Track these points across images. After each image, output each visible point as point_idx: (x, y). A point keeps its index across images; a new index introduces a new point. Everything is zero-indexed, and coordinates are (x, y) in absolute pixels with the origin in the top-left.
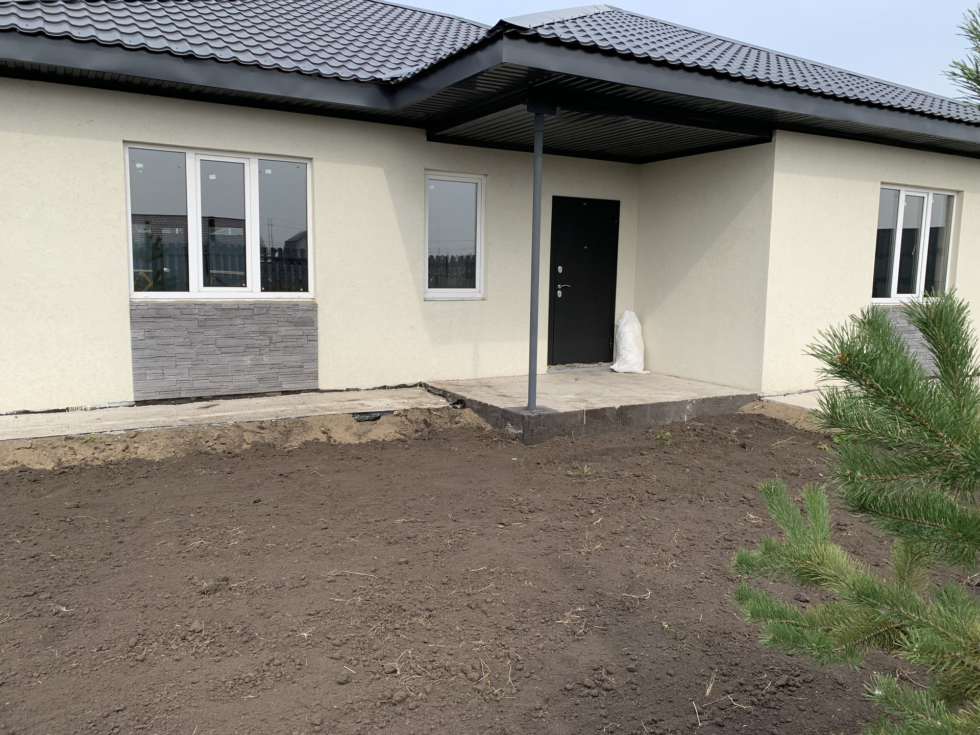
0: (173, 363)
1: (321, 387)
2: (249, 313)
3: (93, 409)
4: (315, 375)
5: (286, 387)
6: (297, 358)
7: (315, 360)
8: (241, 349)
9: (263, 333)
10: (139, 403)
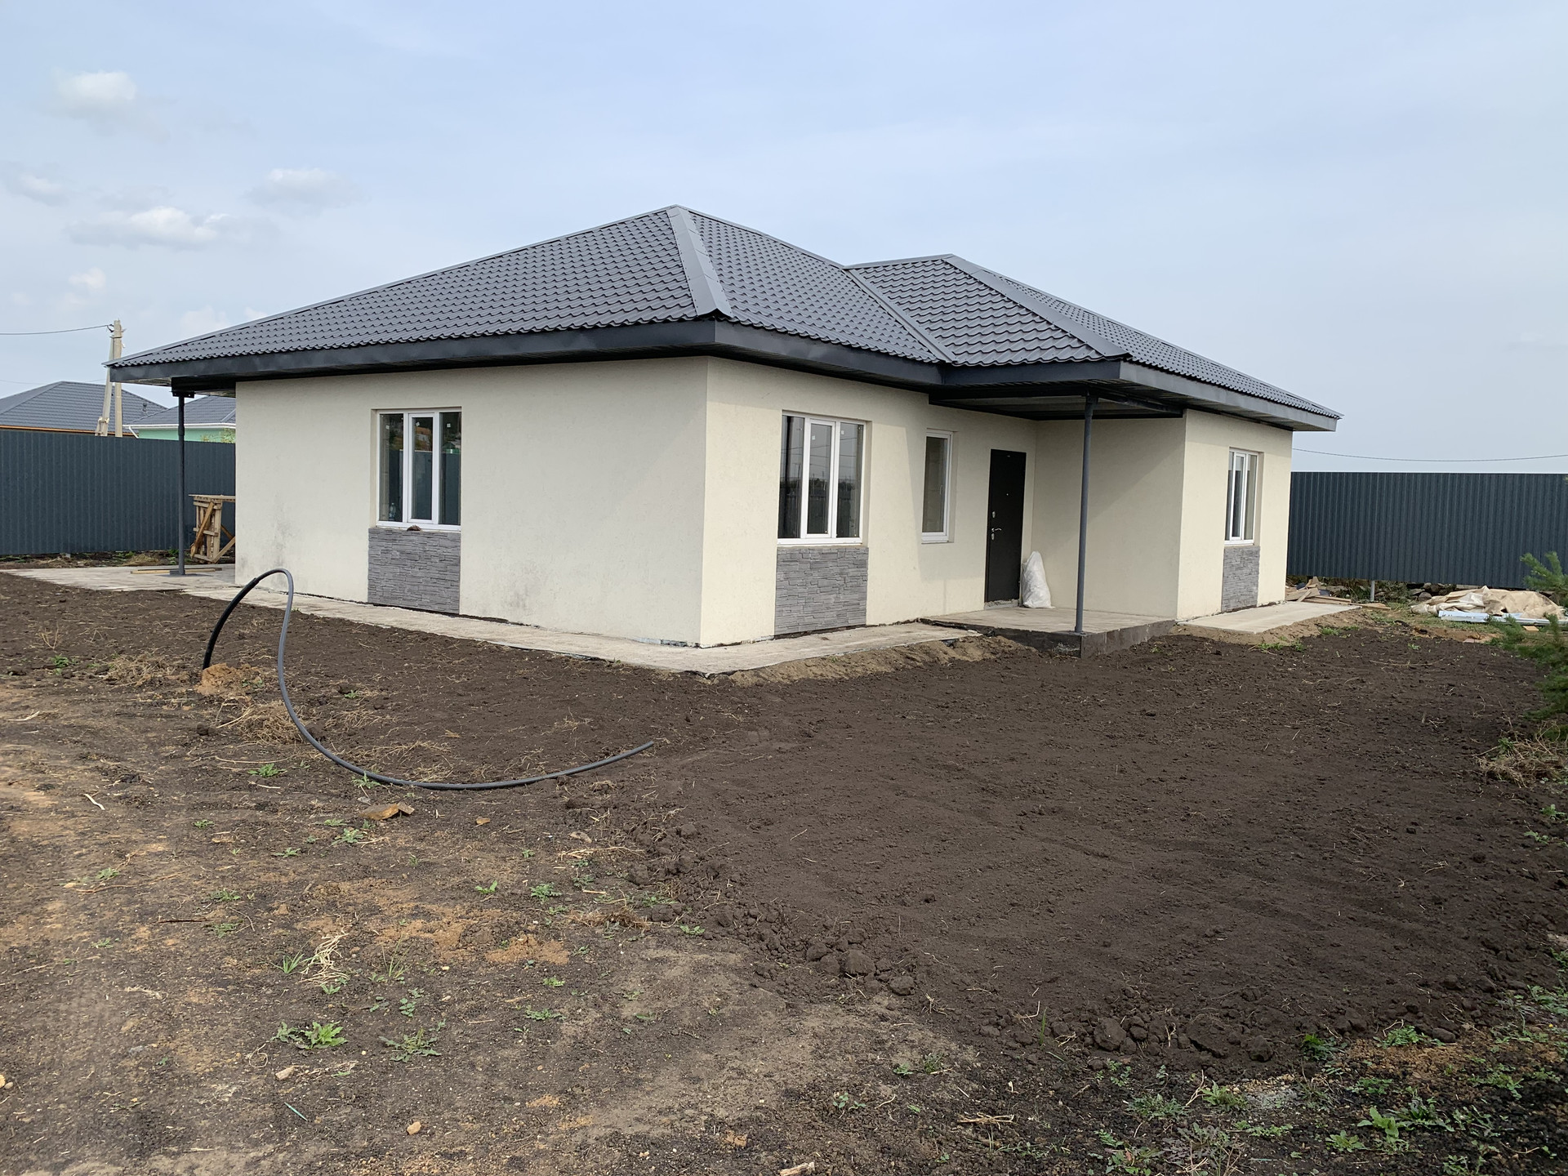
0: (796, 602)
1: (867, 624)
2: (834, 556)
3: (754, 642)
4: (864, 612)
5: (851, 623)
6: (856, 596)
7: (864, 598)
8: (830, 588)
9: (841, 574)
10: (777, 637)
